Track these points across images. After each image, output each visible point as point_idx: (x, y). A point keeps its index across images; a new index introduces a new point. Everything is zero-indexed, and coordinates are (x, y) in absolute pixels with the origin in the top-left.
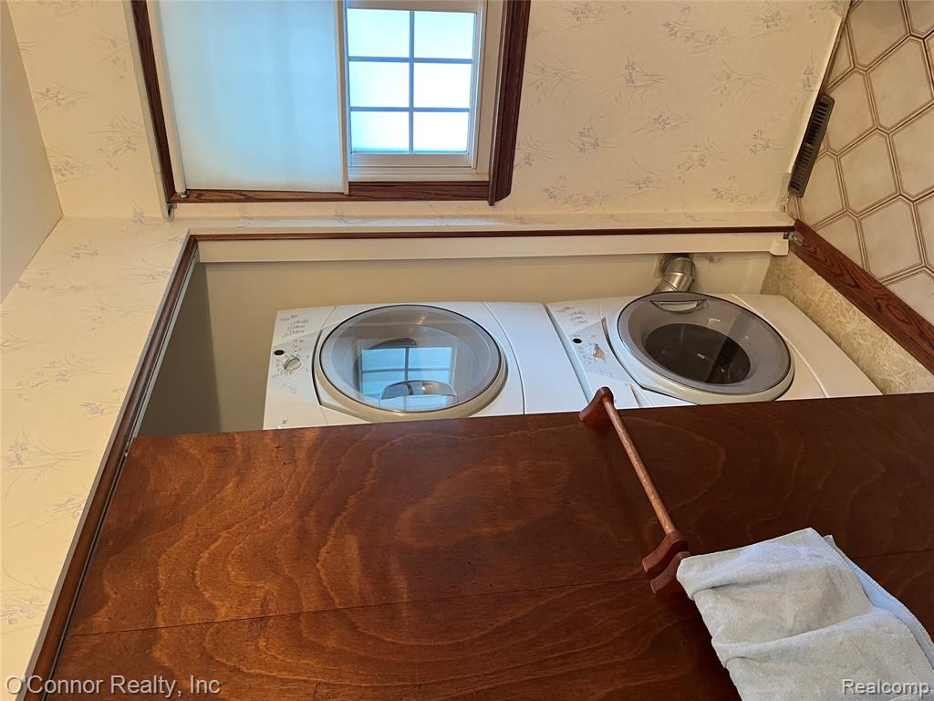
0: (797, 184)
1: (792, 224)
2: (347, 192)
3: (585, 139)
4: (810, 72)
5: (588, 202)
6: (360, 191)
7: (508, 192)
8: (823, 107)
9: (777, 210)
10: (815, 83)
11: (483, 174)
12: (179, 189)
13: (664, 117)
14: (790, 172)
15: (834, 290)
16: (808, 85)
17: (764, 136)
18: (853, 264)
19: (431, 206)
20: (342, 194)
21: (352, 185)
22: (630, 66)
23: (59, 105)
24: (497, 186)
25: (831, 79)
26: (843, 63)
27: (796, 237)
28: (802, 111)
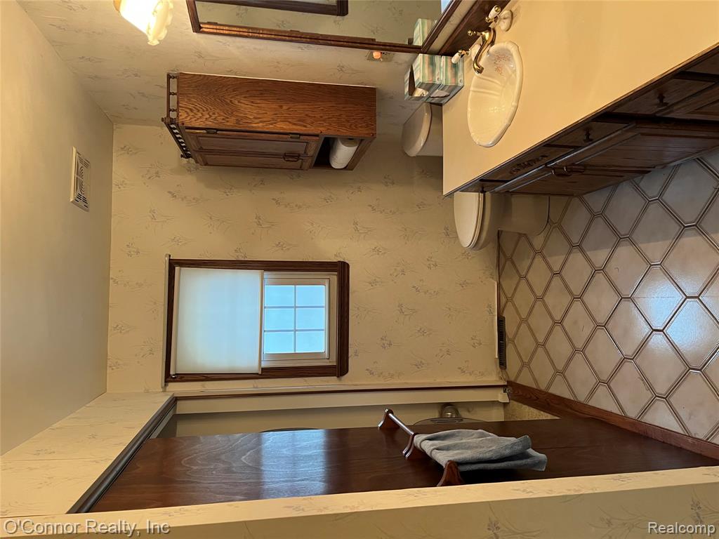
0: (502, 362)
1: (506, 383)
2: (260, 373)
3: (384, 342)
4: (489, 306)
5: (392, 376)
6: (267, 373)
7: (347, 371)
8: (501, 322)
9: (498, 379)
10: (494, 311)
11: (333, 361)
12: (172, 372)
13: (423, 330)
14: (497, 357)
15: (532, 409)
16: (491, 312)
17: (477, 338)
18: (533, 389)
19: (306, 381)
20: (258, 374)
21: (263, 369)
22: (400, 306)
23: (121, 332)
24: (340, 367)
25: (501, 308)
26: (503, 300)
27: (509, 389)
28: (493, 326)
